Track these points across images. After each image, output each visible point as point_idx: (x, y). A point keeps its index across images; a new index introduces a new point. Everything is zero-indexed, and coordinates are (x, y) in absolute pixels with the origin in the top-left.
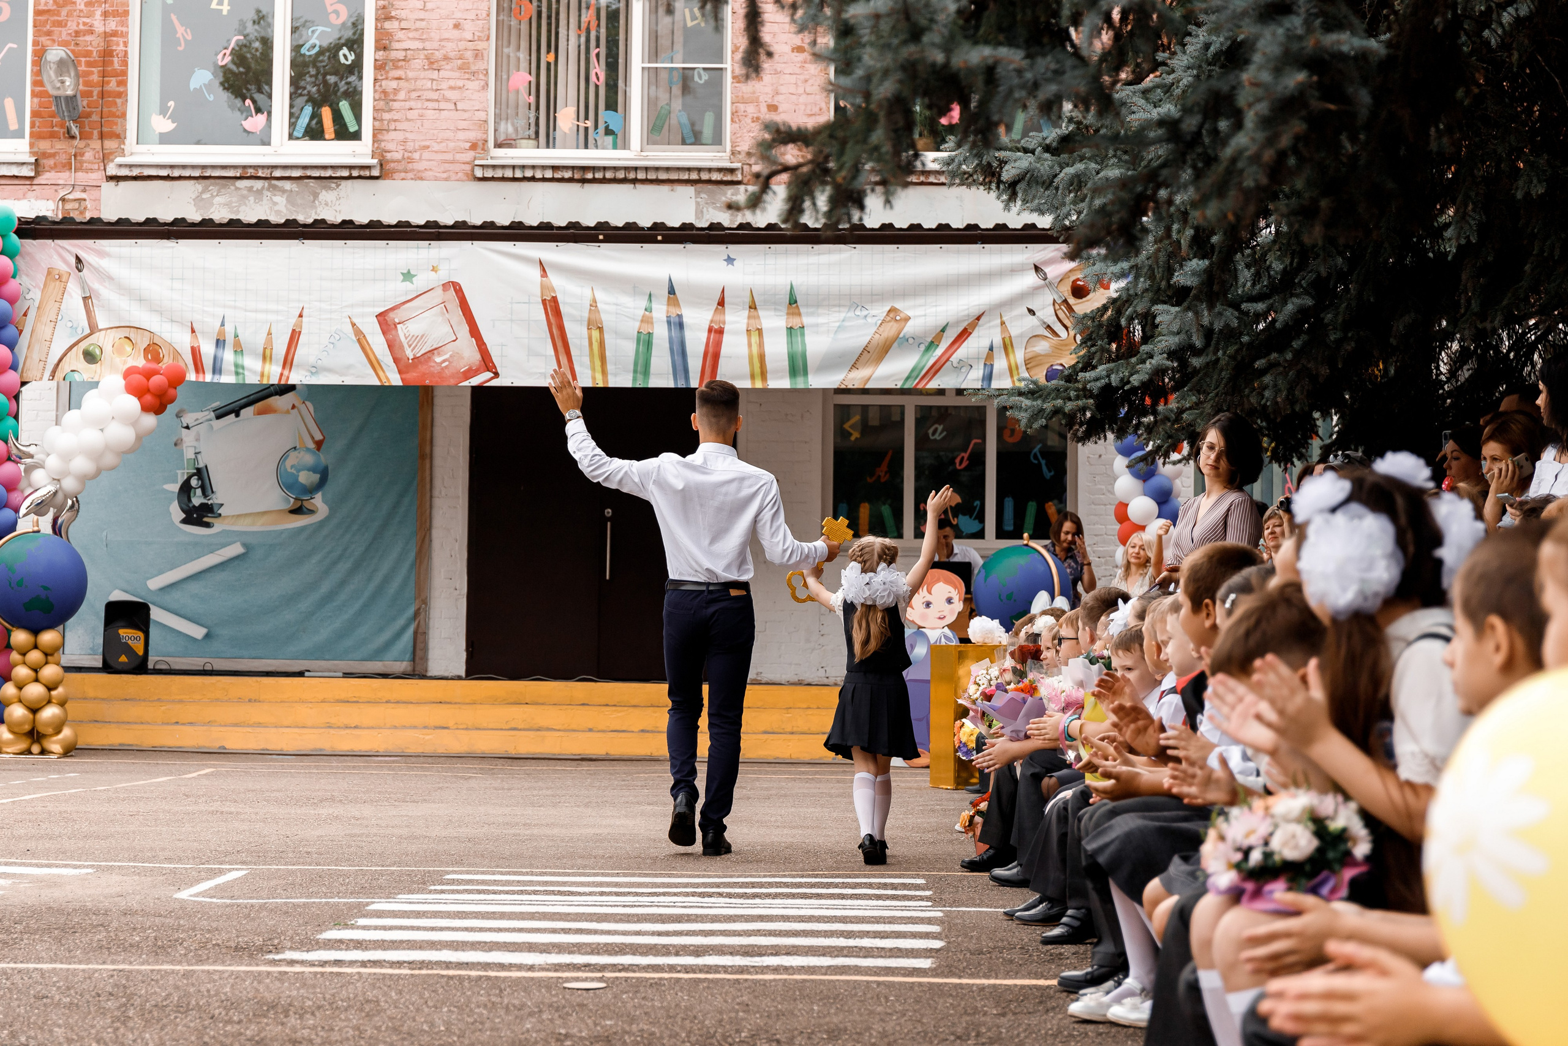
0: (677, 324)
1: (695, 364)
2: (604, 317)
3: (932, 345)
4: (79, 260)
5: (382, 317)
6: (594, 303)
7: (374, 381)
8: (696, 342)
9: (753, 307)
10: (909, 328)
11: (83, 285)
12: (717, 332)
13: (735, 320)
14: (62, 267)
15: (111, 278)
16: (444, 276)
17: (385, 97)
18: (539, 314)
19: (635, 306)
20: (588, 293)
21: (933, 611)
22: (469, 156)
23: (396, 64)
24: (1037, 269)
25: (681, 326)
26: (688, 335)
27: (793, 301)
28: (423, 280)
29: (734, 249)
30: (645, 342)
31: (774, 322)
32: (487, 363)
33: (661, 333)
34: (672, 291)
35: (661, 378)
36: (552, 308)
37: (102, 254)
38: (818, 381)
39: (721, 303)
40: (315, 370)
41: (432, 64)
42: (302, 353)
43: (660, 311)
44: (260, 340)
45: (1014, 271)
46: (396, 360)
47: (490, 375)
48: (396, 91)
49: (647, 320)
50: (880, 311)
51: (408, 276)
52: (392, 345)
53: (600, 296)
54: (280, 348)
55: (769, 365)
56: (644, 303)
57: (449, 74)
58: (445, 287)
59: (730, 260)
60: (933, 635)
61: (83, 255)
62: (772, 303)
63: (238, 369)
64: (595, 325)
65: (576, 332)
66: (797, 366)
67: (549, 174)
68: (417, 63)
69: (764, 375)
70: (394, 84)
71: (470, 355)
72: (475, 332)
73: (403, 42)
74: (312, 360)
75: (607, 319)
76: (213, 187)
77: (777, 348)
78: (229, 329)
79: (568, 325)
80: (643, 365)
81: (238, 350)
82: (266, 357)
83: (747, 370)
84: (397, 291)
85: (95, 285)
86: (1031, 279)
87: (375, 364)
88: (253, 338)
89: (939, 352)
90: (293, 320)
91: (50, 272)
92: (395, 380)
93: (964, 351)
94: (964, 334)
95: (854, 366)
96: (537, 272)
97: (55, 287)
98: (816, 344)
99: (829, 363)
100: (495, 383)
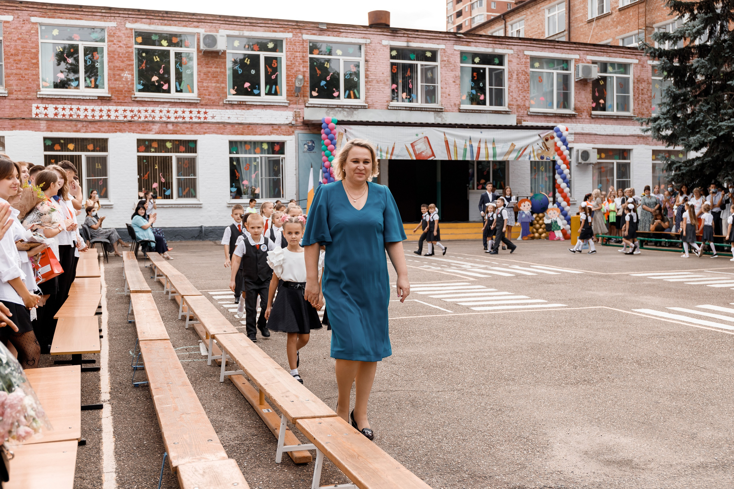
0: (471, 146)
1: (475, 155)
2: (457, 145)
3: (520, 151)
4: (345, 130)
5: (412, 144)
6: (455, 142)
7: (410, 159)
8: (475, 150)
9: (486, 142)
10: (516, 147)
11: (346, 136)
12: (479, 148)
13: (483, 145)
14: (342, 132)
15: (353, 134)
16: (424, 135)
17: (367, 90)
18: (444, 144)
19: (463, 142)
20: (453, 139)
21: (525, 207)
22: (386, 104)
23: (370, 82)
24: (539, 135)
25: (472, 146)
26: (474, 148)
27: (494, 141)
28: (420, 136)
29: (482, 130)
30: (465, 150)
31: (490, 146)
32: (433, 155)
33: (468, 148)
34: (470, 139)
35: (468, 158)
36: (447, 142)
37: (351, 129)
38: (499, 159)
39: (480, 142)
40: (398, 156)
41: (378, 82)
42: (395, 152)
43: (468, 144)
44: (386, 149)
45: (535, 135)
46: (415, 154)
47: (433, 157)
48: (370, 88)
49: (465, 145)
50: (510, 144)
51: (417, 135)
52: (414, 150)
53: (456, 140)
54: (390, 151)
55: (489, 155)
56: (464, 142)
57: (381, 84)
58: (425, 137)
59: (481, 132)
60: (526, 212)
61: (346, 129)
62: (490, 142)
63: (381, 156)
64: (455, 146)
65: (451, 148)
66: (494, 155)
67: (404, 109)
68: (374, 82)
69: (488, 157)
70: (369, 87)
71: (430, 153)
72: (431, 148)
73: (371, 77)
74: (397, 154)
75: (458, 145)
76: (330, 110)
77: (491, 152)
78: (379, 146)
79: (450, 146)
80: (465, 155)
81: (381, 151)
82: (387, 153)
83: (485, 156)
84: (415, 138)
85: (349, 136)
86: (538, 137)
87: (410, 155)
88: (385, 149)
89: (521, 152)
90: (393, 145)
91: (339, 133)
92: (414, 158)
93: (525, 153)
94: (525, 149)
95: (505, 155)
96: (443, 135)
97: (341, 136)
98: (498, 151)
99: (501, 155)
100: (435, 159)
